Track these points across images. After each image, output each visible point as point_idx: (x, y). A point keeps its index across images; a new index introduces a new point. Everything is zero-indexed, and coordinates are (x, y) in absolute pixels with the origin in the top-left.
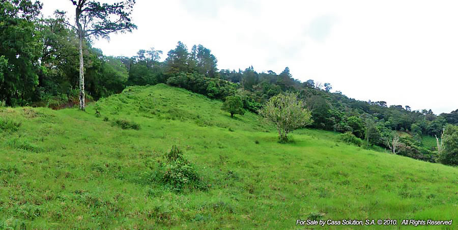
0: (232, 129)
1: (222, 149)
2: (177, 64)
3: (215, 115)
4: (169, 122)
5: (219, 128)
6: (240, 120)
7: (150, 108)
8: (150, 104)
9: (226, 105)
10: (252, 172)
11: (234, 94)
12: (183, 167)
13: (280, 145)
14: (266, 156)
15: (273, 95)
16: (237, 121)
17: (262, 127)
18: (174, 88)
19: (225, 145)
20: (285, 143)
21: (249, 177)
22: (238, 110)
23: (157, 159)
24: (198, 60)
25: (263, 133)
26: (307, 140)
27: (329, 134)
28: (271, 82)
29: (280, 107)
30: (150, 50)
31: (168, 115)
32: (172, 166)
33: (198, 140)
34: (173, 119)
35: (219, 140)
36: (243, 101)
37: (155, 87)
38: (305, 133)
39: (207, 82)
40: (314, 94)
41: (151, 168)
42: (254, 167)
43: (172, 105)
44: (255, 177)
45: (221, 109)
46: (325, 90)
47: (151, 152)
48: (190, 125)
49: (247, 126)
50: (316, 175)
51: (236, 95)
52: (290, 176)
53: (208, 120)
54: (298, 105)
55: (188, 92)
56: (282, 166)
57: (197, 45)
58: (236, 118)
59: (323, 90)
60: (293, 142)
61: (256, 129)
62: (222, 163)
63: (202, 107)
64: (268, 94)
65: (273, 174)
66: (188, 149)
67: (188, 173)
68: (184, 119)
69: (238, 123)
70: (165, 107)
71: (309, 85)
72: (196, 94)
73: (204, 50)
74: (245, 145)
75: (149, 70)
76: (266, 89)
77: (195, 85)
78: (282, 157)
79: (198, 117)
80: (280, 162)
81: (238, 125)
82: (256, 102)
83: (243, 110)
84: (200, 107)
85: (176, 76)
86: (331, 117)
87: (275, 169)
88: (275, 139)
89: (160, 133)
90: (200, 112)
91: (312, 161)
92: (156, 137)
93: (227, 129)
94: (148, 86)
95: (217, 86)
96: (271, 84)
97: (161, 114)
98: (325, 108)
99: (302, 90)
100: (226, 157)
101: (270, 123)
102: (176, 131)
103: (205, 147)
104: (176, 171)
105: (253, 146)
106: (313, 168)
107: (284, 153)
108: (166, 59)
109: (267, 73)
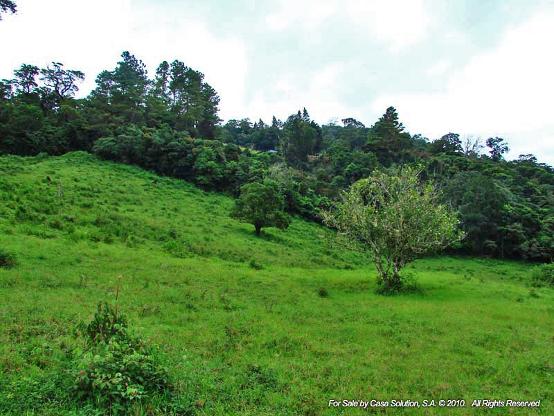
0: (257, 263)
1: (234, 313)
2: (119, 105)
3: (216, 229)
4: (96, 247)
5: (228, 263)
6: (279, 240)
7: (47, 212)
8: (47, 202)
9: (241, 205)
10: (311, 365)
11: (261, 177)
12: (127, 359)
13: (381, 298)
14: (349, 325)
15: (358, 176)
16: (271, 245)
17: (335, 257)
18: (110, 164)
19: (240, 303)
20: (393, 294)
21: (304, 379)
22: (272, 215)
23: (59, 340)
24: (172, 96)
25: (336, 271)
26: (451, 284)
27: (511, 268)
28: (354, 145)
29: (378, 203)
30: (52, 68)
31: (95, 230)
32: (97, 357)
33: (172, 291)
34: (108, 241)
35: (226, 291)
36: (285, 193)
37: (63, 159)
38: (443, 269)
39: (194, 149)
40: (463, 166)
41: (41, 365)
42: (317, 354)
43: (104, 207)
44: (320, 379)
45: (231, 216)
46: (490, 155)
47: (43, 323)
48: (152, 256)
49: (295, 255)
50: (482, 373)
51: (267, 180)
52: (411, 376)
53: (199, 242)
54: (422, 194)
55: (148, 174)
56: (388, 349)
57: (170, 62)
58: (268, 237)
59: (484, 156)
60: (415, 290)
61: (321, 262)
62: (231, 346)
63: (183, 210)
64: (347, 175)
65: (365, 371)
66: (144, 314)
67: (142, 375)
68: (136, 242)
69: (274, 250)
70: (87, 211)
71: (448, 145)
72: (168, 179)
73: (187, 74)
74: (294, 301)
75: (47, 118)
76: (342, 163)
77: (165, 157)
78: (386, 328)
79: (172, 235)
80: (383, 340)
81: (275, 254)
82: (317, 194)
83: (286, 216)
84: (176, 210)
85: (116, 135)
86: (512, 223)
87: (371, 359)
88: (370, 286)
89: (72, 274)
90: (176, 222)
91: (467, 336)
92: (60, 285)
93: (247, 264)
94: (44, 157)
95: (219, 159)
96: (352, 150)
97: (76, 228)
98: (493, 204)
99: (432, 159)
100: (244, 332)
101: (354, 245)
102: (114, 269)
103: (189, 307)
104: (111, 370)
105: (311, 302)
106: (471, 354)
107: (393, 318)
108: (93, 92)
109: (342, 125)
